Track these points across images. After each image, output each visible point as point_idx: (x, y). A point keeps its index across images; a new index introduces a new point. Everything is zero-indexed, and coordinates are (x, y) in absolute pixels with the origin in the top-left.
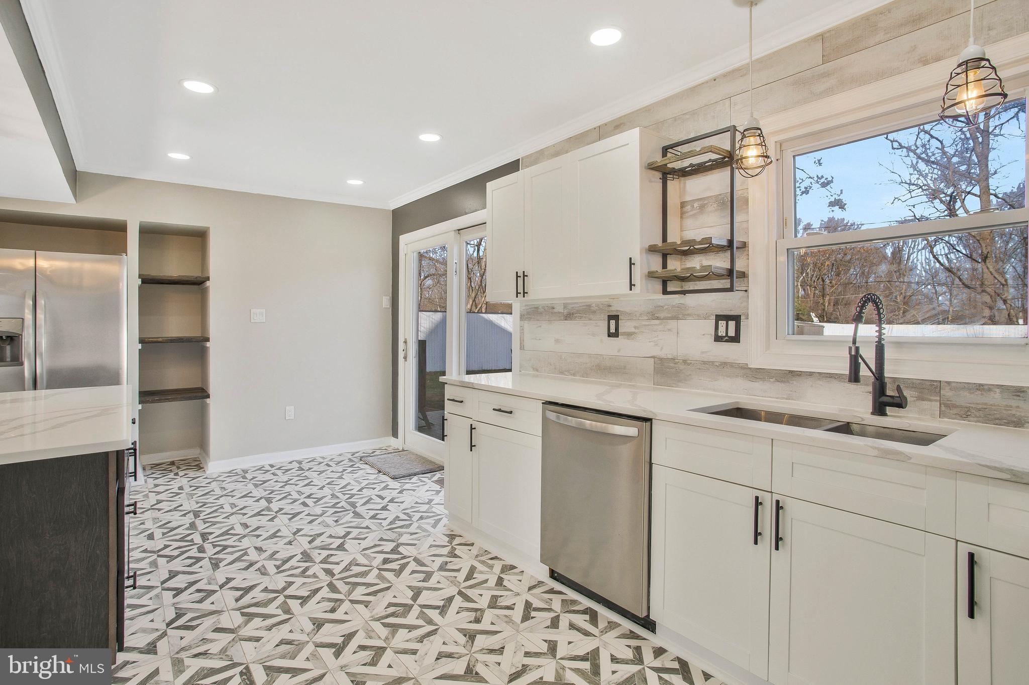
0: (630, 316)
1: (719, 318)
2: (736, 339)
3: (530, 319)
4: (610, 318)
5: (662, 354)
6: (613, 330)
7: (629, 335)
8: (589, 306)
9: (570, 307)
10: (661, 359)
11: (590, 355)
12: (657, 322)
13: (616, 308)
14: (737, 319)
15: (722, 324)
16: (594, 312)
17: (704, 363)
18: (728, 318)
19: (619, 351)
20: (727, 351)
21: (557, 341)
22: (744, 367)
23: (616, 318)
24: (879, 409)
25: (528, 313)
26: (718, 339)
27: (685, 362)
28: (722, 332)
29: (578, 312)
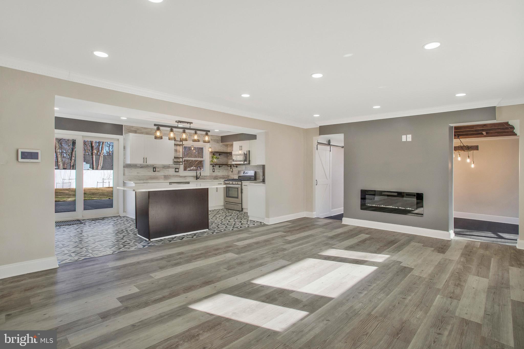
0: (158, 168)
1: (175, 168)
2: (178, 172)
3: (128, 168)
4: (154, 168)
5: (166, 175)
6: (154, 170)
7: (158, 171)
8: (148, 165)
9: (142, 165)
10: (165, 175)
11: (148, 176)
12: (164, 169)
13: (155, 166)
14: (178, 169)
15: (176, 169)
16: (149, 167)
17: (173, 176)
18: (177, 169)
19: (156, 174)
20: (177, 174)
21: (138, 173)
22: (180, 176)
23: (155, 168)
24: (197, 179)
25: (126, 166)
26: (175, 172)
27: (170, 176)
28: (176, 171)
29: (144, 166)
